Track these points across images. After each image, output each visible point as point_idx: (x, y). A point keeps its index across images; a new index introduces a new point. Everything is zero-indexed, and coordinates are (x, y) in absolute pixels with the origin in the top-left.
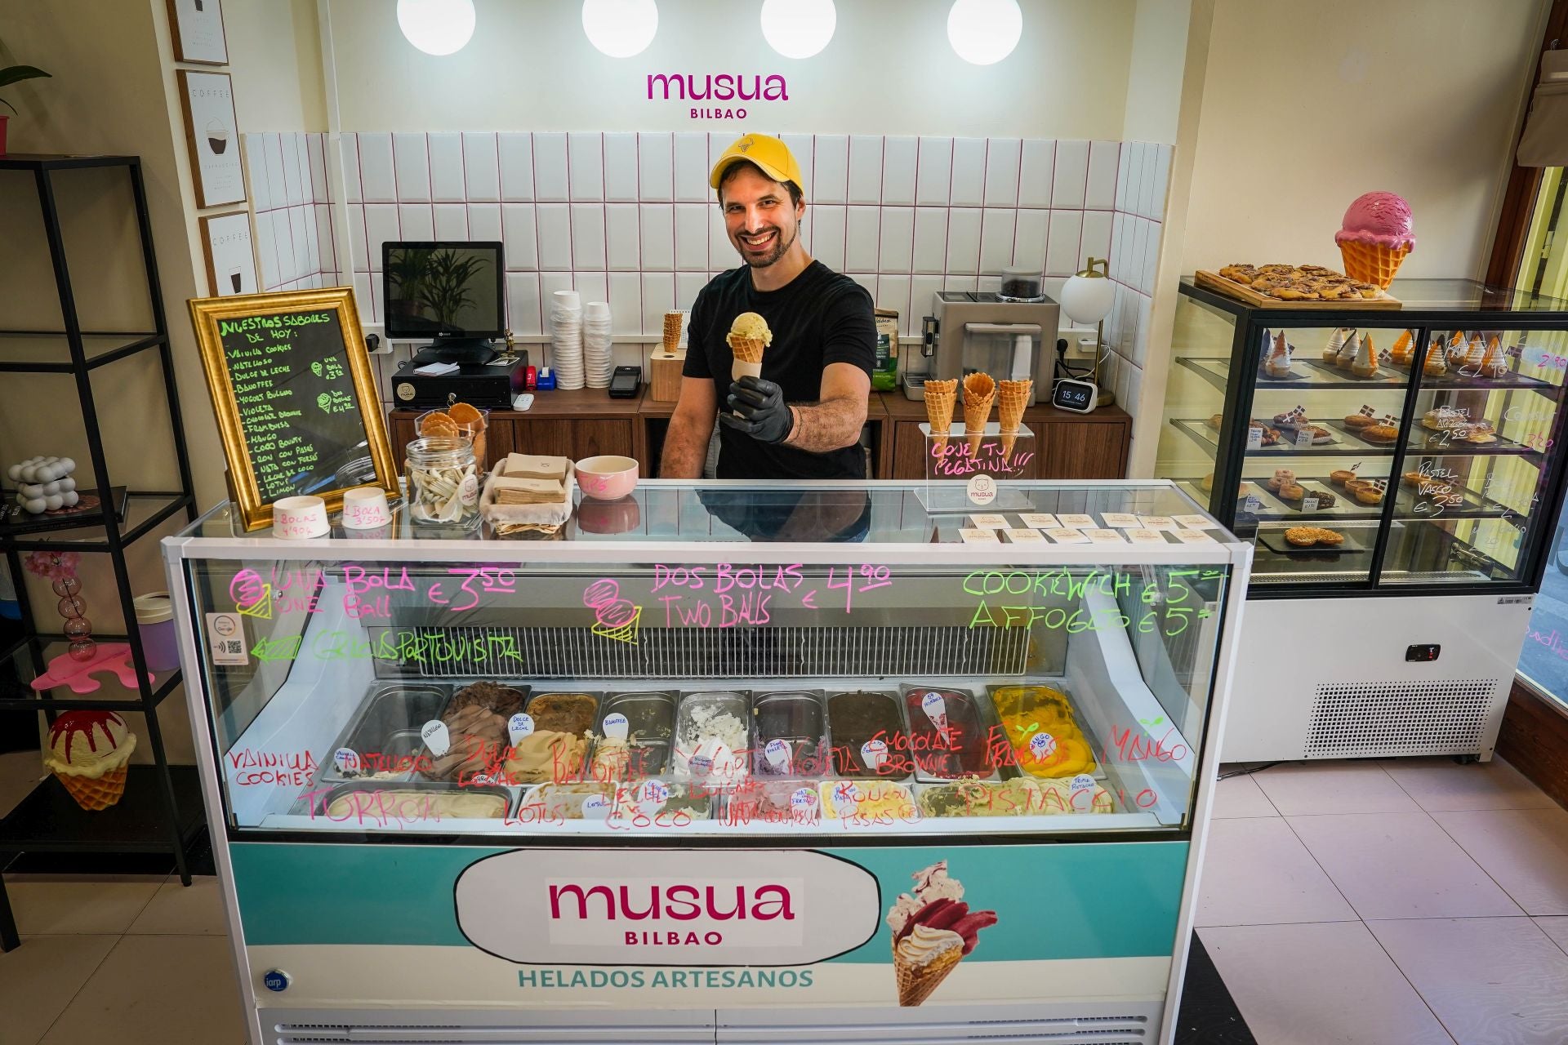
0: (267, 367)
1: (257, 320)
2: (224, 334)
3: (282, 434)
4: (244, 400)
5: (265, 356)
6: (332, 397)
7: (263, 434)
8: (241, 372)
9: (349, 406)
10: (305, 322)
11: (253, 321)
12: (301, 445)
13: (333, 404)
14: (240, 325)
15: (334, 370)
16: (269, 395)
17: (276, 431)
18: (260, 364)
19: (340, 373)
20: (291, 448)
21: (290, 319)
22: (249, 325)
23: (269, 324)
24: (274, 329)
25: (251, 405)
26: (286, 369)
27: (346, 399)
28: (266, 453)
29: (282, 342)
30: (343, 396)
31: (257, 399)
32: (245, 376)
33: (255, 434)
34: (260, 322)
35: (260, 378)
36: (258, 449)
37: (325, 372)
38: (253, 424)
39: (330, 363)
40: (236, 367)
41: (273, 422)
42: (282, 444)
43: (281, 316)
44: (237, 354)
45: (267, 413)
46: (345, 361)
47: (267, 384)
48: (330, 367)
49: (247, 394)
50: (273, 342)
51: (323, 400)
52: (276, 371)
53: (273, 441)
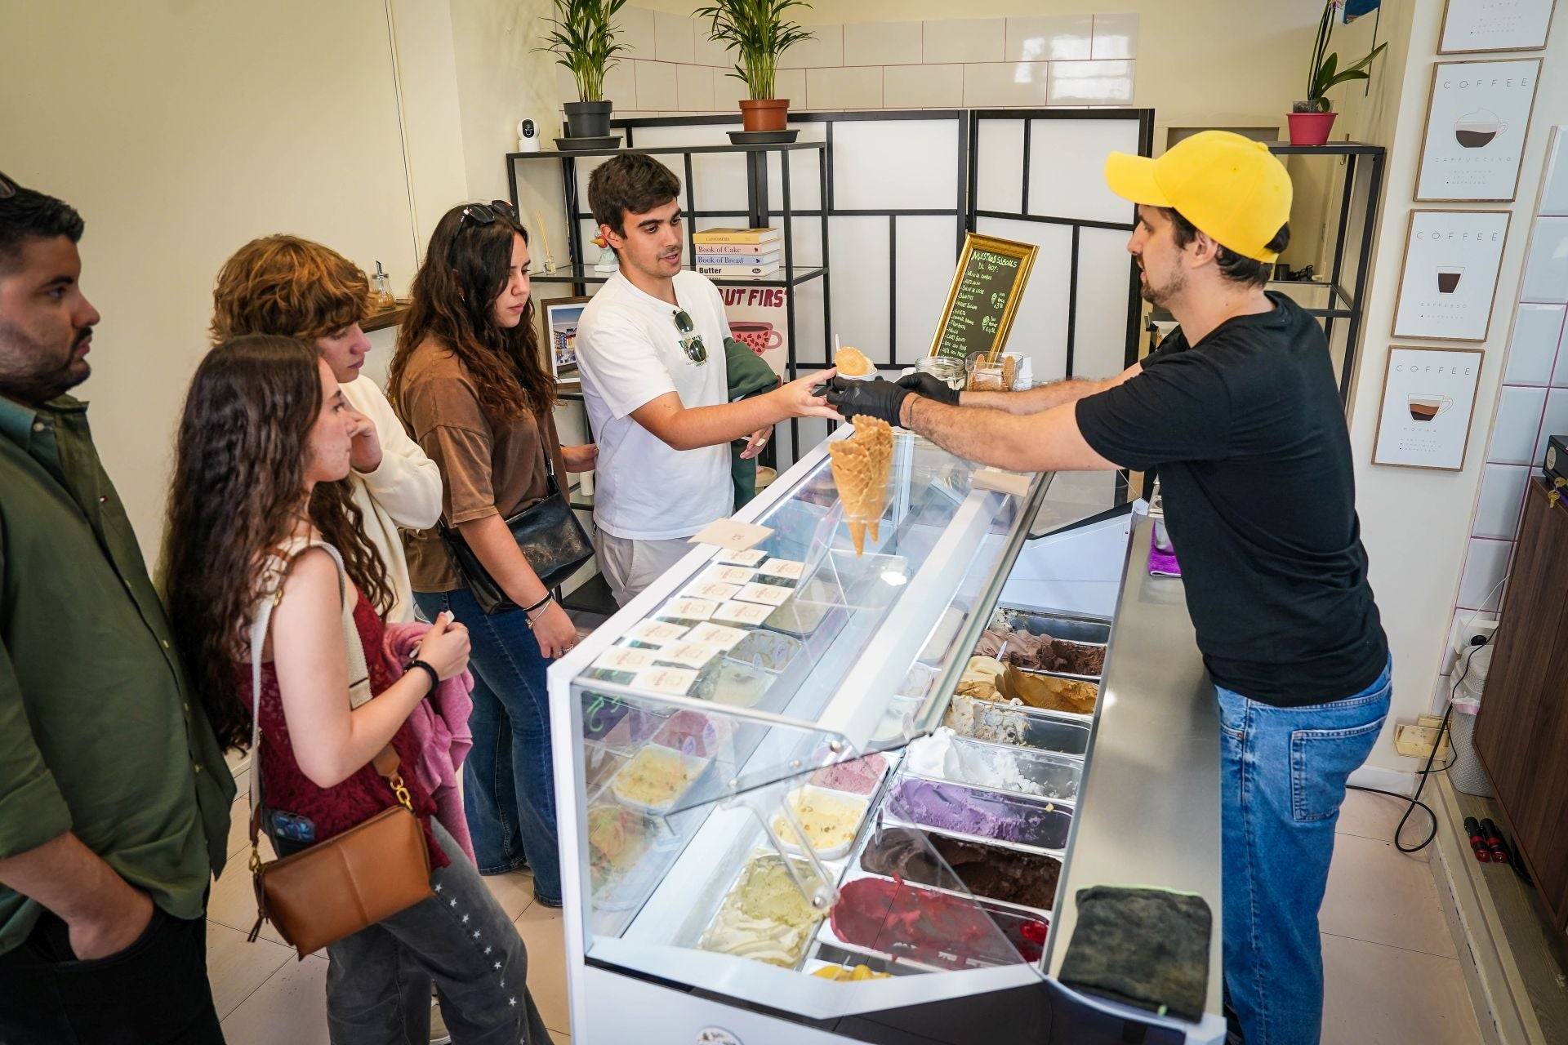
0: (976, 287)
1: (988, 254)
2: (972, 259)
3: (961, 333)
4: (959, 303)
5: (980, 279)
6: (990, 320)
8: (966, 285)
9: (993, 330)
10: (1006, 264)
11: (986, 255)
12: (964, 344)
13: (988, 326)
14: (980, 256)
15: (1000, 302)
16: (969, 306)
17: (960, 330)
18: (975, 284)
19: (1001, 306)
20: (959, 343)
21: (1000, 259)
22: (984, 257)
23: (991, 259)
24: (991, 263)
25: (959, 308)
26: (982, 292)
27: (995, 325)
28: (950, 340)
29: (990, 273)
30: (994, 322)
31: (963, 305)
32: (966, 289)
34: (989, 256)
35: (971, 293)
36: (948, 336)
37: (996, 301)
38: (954, 320)
39: (1001, 297)
40: (966, 281)
41: (962, 323)
42: (958, 339)
43: (999, 254)
44: (970, 274)
45: (962, 316)
46: (1006, 299)
47: (971, 298)
48: (999, 300)
49: (961, 300)
50: (986, 272)
51: (986, 320)
52: (978, 291)
53: (956, 335)
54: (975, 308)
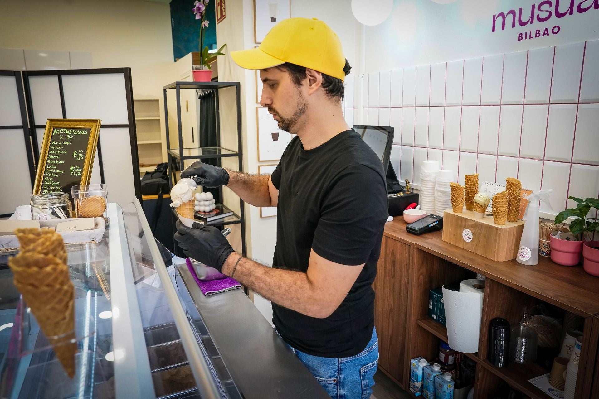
0: (60, 150)
1: (65, 130)
2: (54, 134)
3: (55, 179)
4: (49, 162)
5: (62, 145)
6: (76, 168)
7: (49, 177)
8: (53, 150)
9: (79, 174)
10: (79, 133)
11: (64, 130)
12: (58, 185)
13: (75, 171)
14: (59, 131)
15: (80, 156)
16: (57, 162)
17: (54, 177)
18: (59, 148)
19: (82, 158)
20: (55, 186)
21: (75, 131)
22: (62, 132)
23: (68, 132)
24: (69, 134)
25: (50, 164)
26: (66, 152)
27: (79, 170)
28: (47, 185)
29: (69, 140)
30: (79, 169)
31: (53, 162)
32: (53, 152)
33: (47, 176)
34: (66, 131)
35: (57, 154)
36: (46, 183)
37: (77, 156)
38: (48, 172)
39: (80, 153)
40: (52, 148)
41: (54, 173)
42: (53, 183)
43: (73, 128)
44: (54, 143)
45: (54, 169)
46: (85, 153)
47: (58, 157)
48: (80, 155)
49: (51, 159)
50: (66, 140)
51: (72, 168)
52: (63, 152)
53: (51, 181)
54: (63, 162)
